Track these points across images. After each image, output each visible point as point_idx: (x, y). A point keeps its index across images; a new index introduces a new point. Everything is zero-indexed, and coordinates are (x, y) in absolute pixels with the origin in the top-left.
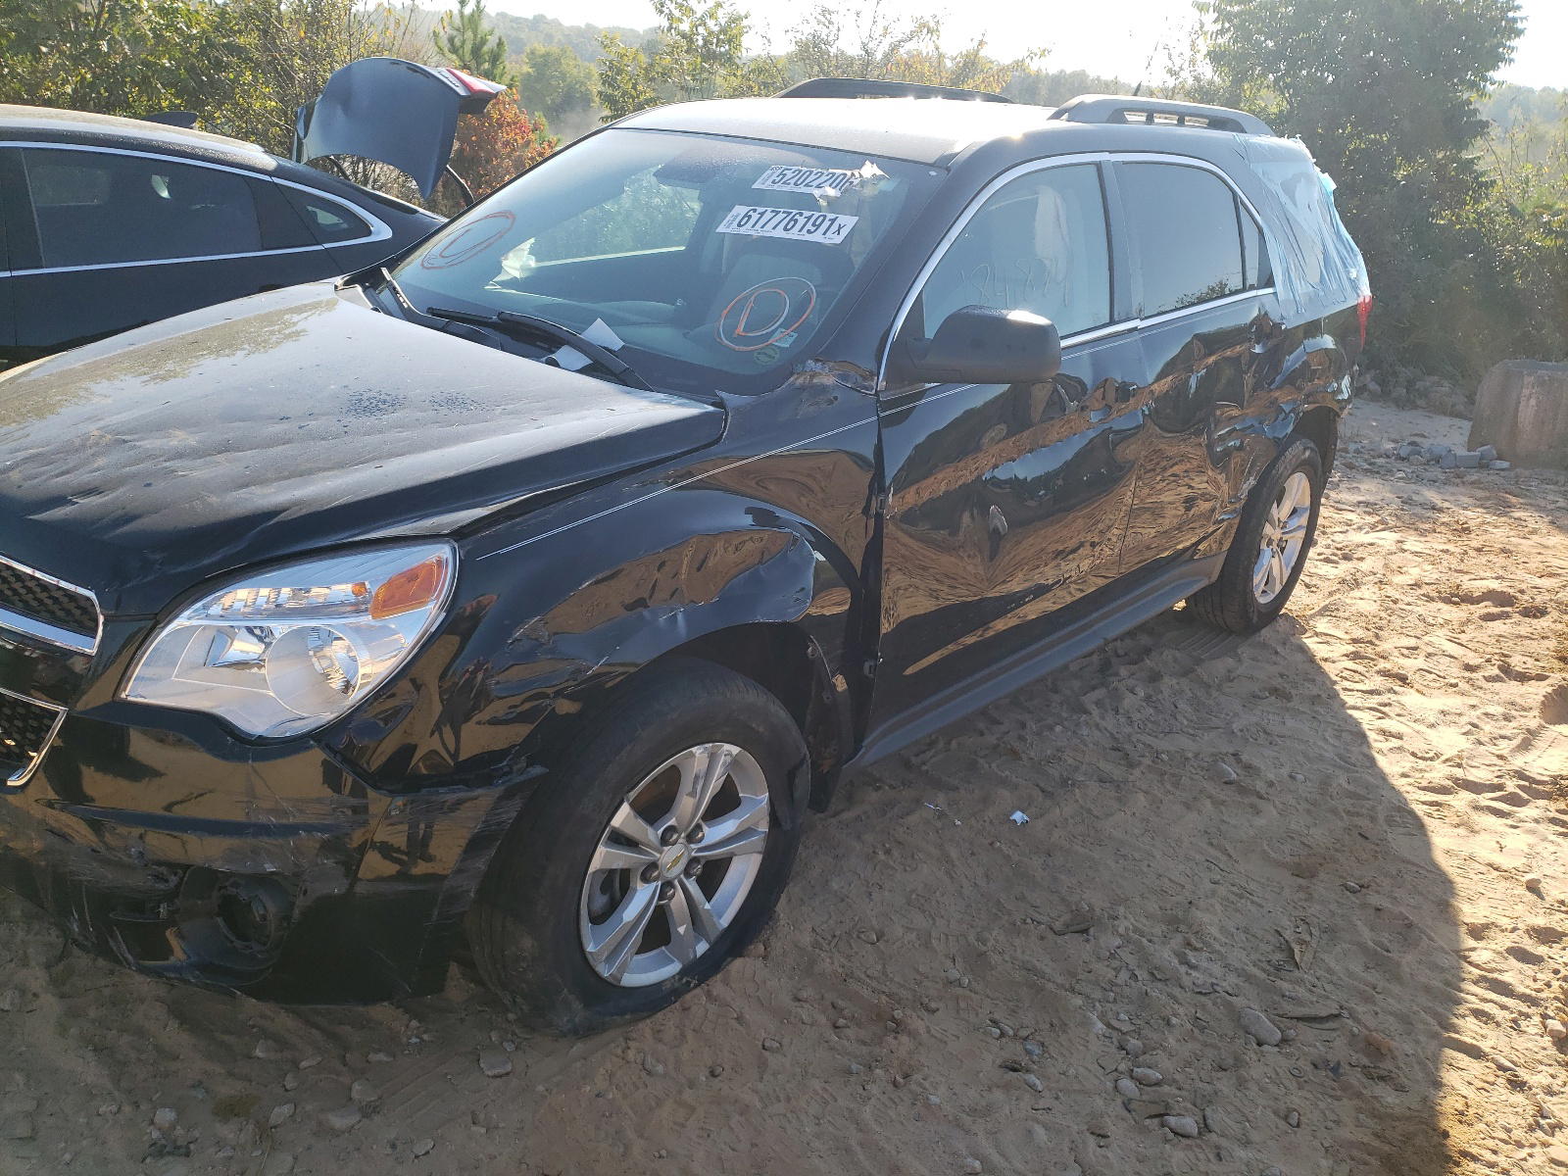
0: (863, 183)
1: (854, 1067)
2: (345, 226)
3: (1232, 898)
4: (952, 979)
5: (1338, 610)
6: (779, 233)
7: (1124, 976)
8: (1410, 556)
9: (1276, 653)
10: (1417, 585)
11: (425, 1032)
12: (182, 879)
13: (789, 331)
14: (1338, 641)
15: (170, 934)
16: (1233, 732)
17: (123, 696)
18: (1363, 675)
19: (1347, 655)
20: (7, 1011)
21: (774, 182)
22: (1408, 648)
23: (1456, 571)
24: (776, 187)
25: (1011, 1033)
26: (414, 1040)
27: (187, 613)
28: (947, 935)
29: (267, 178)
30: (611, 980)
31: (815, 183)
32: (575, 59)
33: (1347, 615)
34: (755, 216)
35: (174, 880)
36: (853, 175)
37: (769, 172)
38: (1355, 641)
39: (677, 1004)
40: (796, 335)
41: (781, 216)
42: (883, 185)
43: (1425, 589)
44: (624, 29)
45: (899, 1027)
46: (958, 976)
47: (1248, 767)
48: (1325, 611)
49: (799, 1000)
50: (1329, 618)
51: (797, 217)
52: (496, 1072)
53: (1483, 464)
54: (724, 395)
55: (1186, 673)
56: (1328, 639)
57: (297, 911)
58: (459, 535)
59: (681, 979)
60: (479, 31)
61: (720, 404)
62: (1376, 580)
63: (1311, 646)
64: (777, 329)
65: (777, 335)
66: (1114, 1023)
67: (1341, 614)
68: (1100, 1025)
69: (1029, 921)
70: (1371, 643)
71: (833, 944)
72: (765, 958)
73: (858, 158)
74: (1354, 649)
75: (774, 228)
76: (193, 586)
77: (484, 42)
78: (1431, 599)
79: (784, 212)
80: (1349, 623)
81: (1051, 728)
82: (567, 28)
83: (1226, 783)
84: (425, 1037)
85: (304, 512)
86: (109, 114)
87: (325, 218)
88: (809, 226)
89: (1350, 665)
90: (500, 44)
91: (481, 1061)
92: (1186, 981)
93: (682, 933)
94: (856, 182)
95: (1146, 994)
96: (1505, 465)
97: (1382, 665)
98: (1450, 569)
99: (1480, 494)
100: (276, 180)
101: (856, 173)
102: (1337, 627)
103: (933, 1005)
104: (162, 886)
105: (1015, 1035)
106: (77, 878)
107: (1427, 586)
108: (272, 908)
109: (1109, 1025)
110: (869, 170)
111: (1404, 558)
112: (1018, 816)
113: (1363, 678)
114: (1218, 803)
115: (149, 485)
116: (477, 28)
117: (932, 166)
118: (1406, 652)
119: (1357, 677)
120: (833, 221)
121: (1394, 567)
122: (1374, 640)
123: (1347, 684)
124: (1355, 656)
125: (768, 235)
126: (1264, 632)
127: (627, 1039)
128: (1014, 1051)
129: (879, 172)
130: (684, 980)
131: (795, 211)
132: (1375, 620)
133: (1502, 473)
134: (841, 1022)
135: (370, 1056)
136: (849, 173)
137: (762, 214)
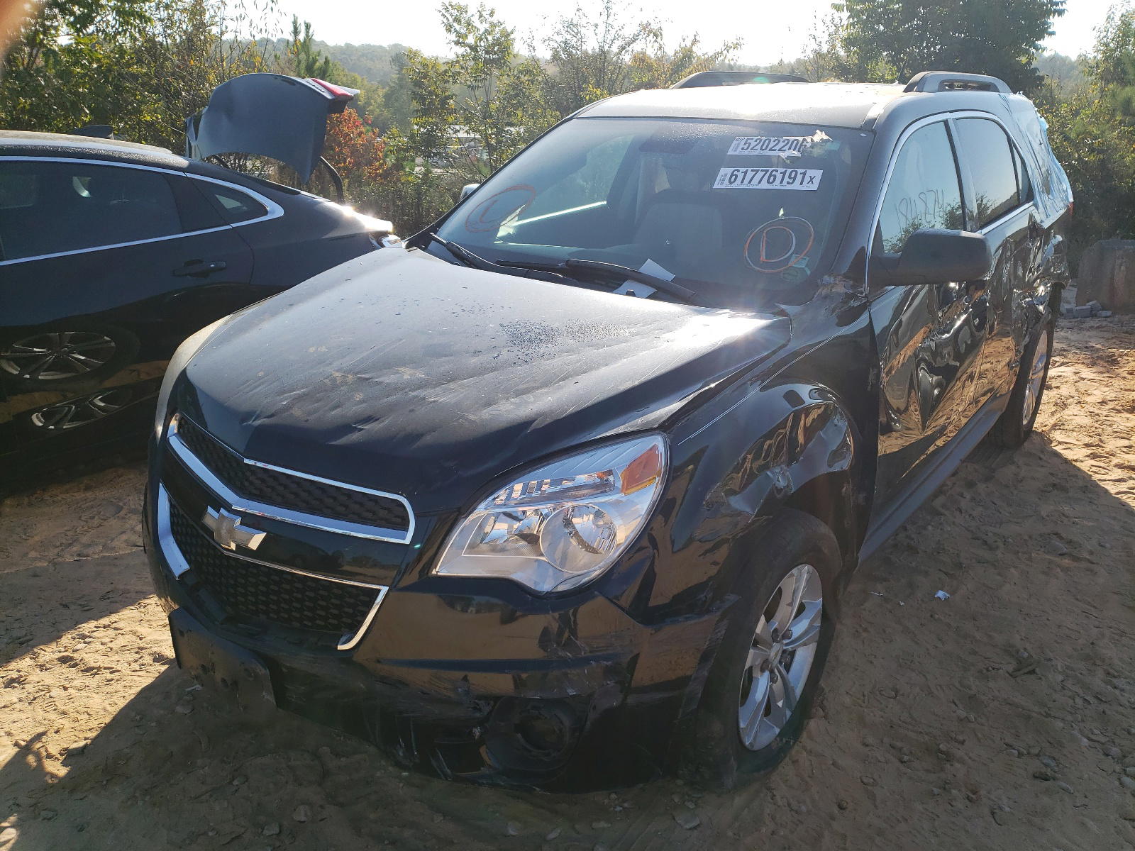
0: (814, 145)
1: (936, 790)
2: (245, 208)
3: (1116, 637)
4: (962, 717)
5: (1063, 424)
6: (764, 185)
7: (1079, 702)
8: (1089, 382)
9: (1041, 459)
10: (1103, 402)
11: (624, 802)
12: (493, 707)
13: (802, 256)
14: (1075, 446)
15: (483, 750)
16: (1043, 518)
17: (434, 572)
18: (1105, 469)
19: (1088, 456)
20: (304, 822)
21: (743, 149)
22: (1125, 447)
23: (1126, 390)
24: (746, 153)
25: (1025, 752)
26: (619, 809)
27: (483, 505)
28: (940, 686)
29: (181, 174)
30: (749, 747)
31: (777, 148)
32: (343, 71)
33: (1071, 427)
34: (740, 176)
35: (486, 709)
36: (804, 140)
37: (735, 142)
38: (1087, 446)
39: (787, 759)
40: (808, 259)
41: (760, 174)
42: (829, 146)
43: (1111, 405)
44: (374, 46)
45: (949, 757)
46: (965, 714)
47: (1070, 542)
48: (1054, 427)
49: (867, 746)
50: (1060, 431)
51: (774, 173)
52: (691, 825)
53: (1092, 314)
54: (783, 307)
55: (987, 479)
56: (1069, 446)
57: (588, 723)
58: (665, 427)
59: (781, 740)
60: (311, 52)
61: (782, 313)
62: (1076, 401)
63: (1062, 452)
64: (791, 255)
65: (793, 259)
66: (1093, 737)
67: (1066, 427)
68: (1085, 740)
69: (990, 669)
70: (1098, 445)
71: (866, 701)
72: (825, 717)
73: (810, 129)
74: (1090, 452)
75: (759, 182)
76: (485, 485)
77: (315, 61)
78: (1119, 411)
79: (762, 171)
80: (1075, 434)
81: (925, 528)
82: (332, 47)
83: (1060, 555)
84: (626, 805)
85: (549, 421)
86: (42, 131)
87: (229, 203)
88: (786, 179)
89: (1093, 462)
90: (327, 62)
91: (676, 819)
92: (1124, 701)
93: (781, 706)
94: (809, 145)
95: (1104, 712)
96: (1109, 313)
97: (1115, 461)
98: (1121, 389)
99: (1107, 335)
100: (189, 175)
101: (809, 139)
102: (1068, 436)
103: (960, 738)
104: (478, 715)
105: (1029, 753)
106: (405, 715)
107: (1111, 403)
108: (567, 722)
109: (1089, 739)
110: (819, 136)
111: (1086, 384)
112: (941, 594)
113: (1107, 471)
114: (1066, 570)
115: (412, 411)
116: (308, 51)
117: (860, 129)
118: (1125, 450)
119: (1103, 471)
120: (804, 174)
121: (1083, 391)
122: (1101, 444)
123: (1099, 477)
124: (1094, 456)
125: (755, 187)
126: (1026, 444)
127: (769, 789)
128: (1035, 766)
129: (826, 137)
130: (784, 741)
131: (771, 169)
132: (1094, 429)
133: (1109, 319)
134: (906, 758)
135: (594, 824)
136: (801, 139)
137: (746, 173)
